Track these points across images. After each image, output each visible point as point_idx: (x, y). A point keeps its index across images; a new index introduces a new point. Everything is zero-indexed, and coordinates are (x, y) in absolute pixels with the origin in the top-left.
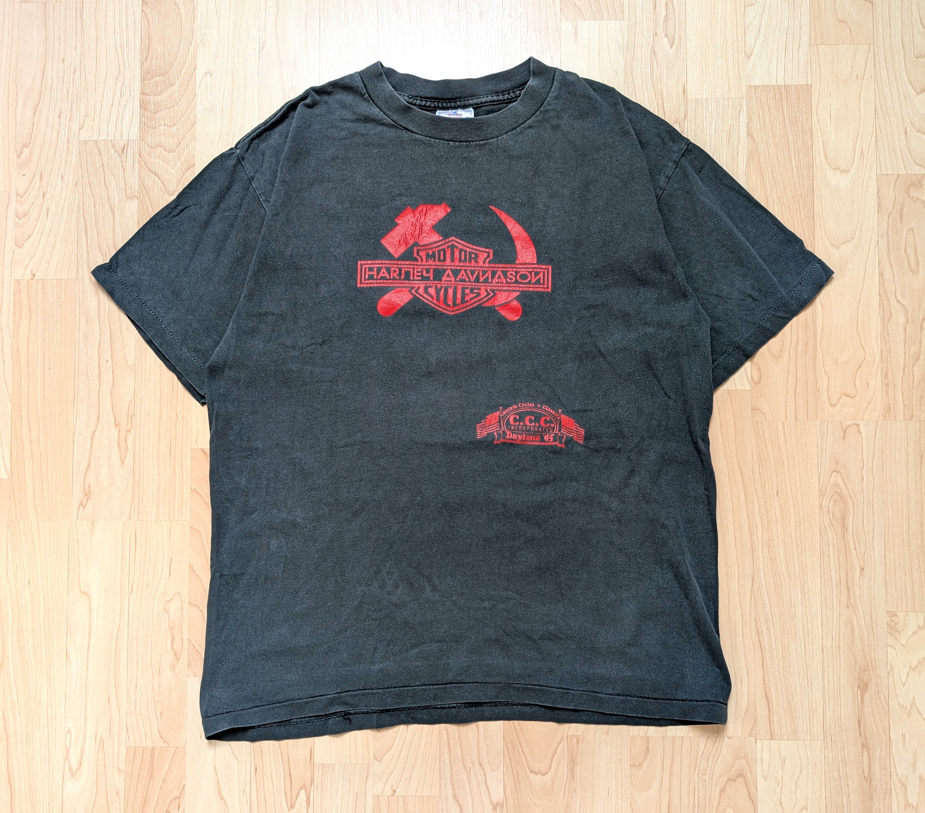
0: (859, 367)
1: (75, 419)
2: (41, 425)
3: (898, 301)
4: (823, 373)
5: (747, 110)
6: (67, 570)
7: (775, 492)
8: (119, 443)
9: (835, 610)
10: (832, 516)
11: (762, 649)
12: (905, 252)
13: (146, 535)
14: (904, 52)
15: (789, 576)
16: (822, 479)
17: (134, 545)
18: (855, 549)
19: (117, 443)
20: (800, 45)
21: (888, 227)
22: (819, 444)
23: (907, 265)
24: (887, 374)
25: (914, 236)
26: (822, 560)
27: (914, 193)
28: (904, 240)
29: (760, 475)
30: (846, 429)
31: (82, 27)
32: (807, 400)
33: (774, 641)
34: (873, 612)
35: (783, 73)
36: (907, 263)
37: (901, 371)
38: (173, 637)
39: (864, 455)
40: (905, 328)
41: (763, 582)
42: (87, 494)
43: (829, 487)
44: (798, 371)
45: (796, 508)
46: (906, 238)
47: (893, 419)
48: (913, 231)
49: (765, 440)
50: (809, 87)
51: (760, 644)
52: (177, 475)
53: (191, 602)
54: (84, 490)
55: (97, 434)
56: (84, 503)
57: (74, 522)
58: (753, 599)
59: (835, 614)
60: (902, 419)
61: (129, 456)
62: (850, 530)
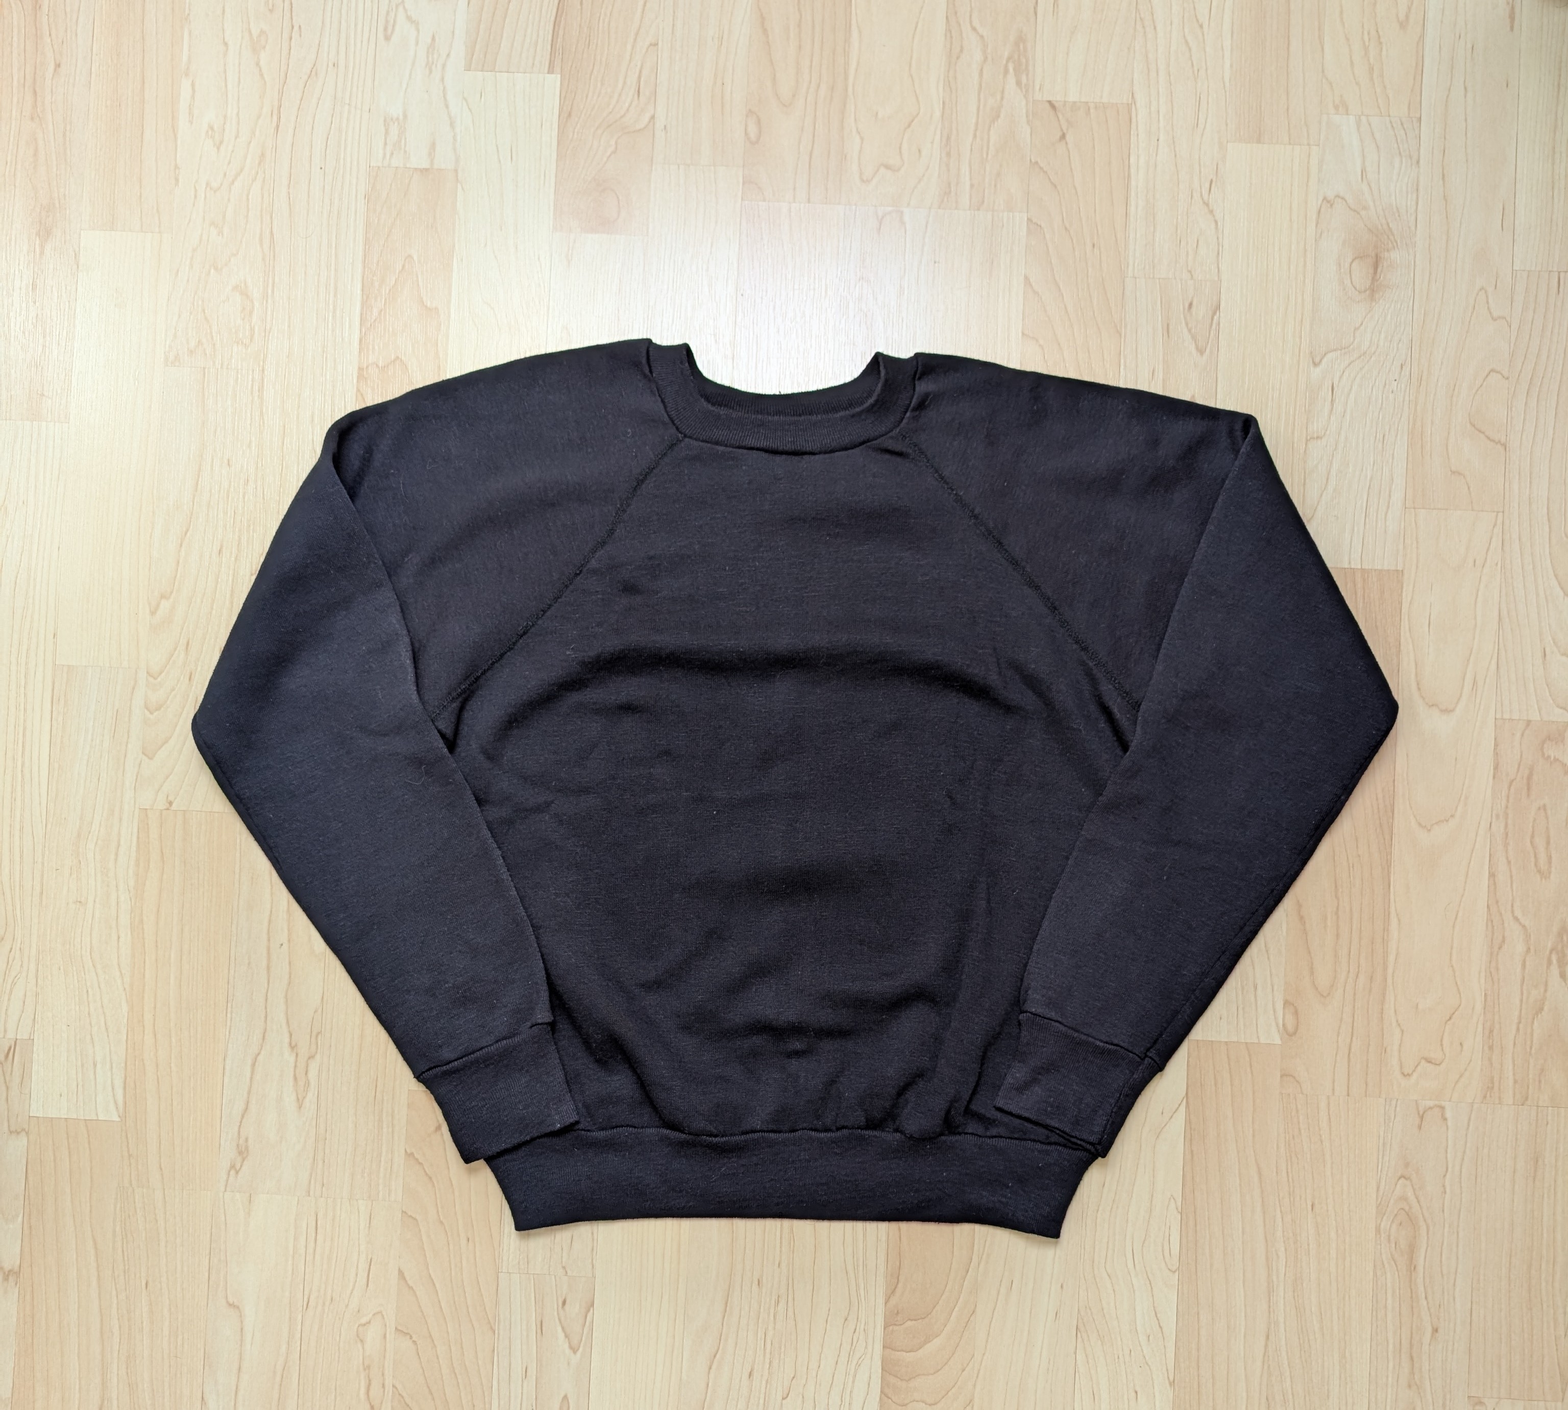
0: (1450, 1018)
1: (227, 1033)
2: (173, 1040)
3: (1516, 919)
4: (1394, 1024)
6: (207, 1268)
7: (1309, 1204)
10: (1394, 1246)
12: (1531, 843)
14: (1550, 527)
15: (1323, 1334)
16: (1382, 1187)
17: (314, 1235)
18: (1426, 1298)
20: (1388, 507)
21: (1508, 801)
22: (1382, 1133)
23: (1533, 864)
24: (1491, 1031)
25: (1547, 818)
26: (1374, 1313)
27: (1552, 751)
28: (1531, 824)
30: (1424, 1113)
31: (262, 413)
32: (1367, 1066)
35: (1360, 550)
36: (1533, 859)
37: (1514, 1027)
38: (370, 1380)
39: (1449, 1155)
40: (1524, 962)
41: (1283, 1342)
42: (243, 1152)
43: (1392, 1201)
45: (1340, 1232)
46: (1535, 820)
47: (1497, 1101)
48: (1545, 810)
50: (1399, 573)
52: (385, 1130)
54: (238, 1145)
55: (261, 1058)
56: (238, 1167)
57: (221, 1195)
60: (1511, 1102)
61: (311, 1096)
62: (1420, 1269)
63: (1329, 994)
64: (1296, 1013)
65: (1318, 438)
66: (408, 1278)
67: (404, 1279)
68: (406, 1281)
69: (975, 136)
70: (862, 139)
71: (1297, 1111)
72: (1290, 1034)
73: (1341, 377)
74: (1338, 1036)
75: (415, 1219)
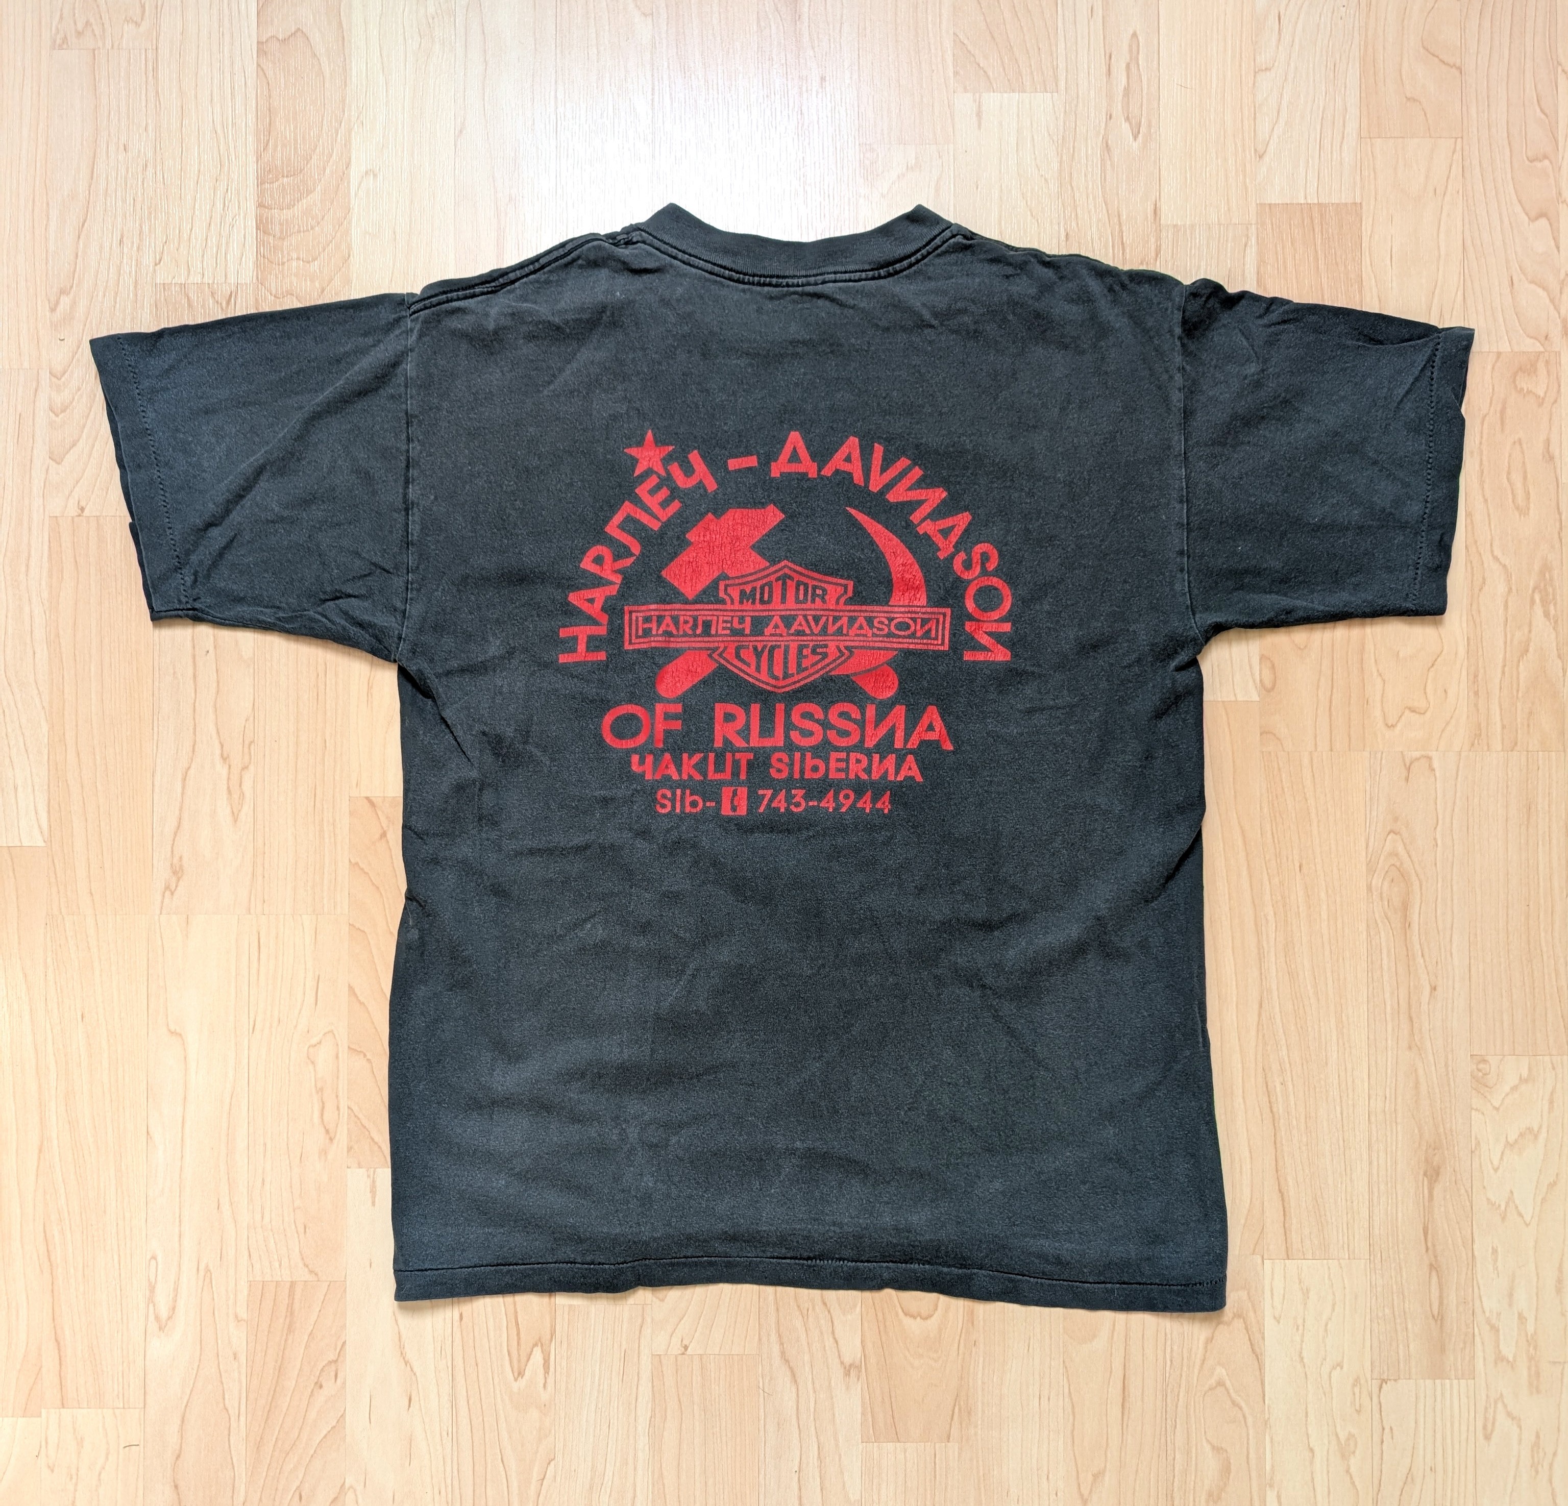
5: (1258, 243)
8: (228, 788)
9: (1390, 1053)
11: (1274, 1116)
13: (277, 938)
19: (225, 787)
29: (1273, 837)
33: (1292, 1103)
34: (1450, 1056)
44: (1335, 670)
49: (1282, 781)
51: (1271, 1108)
53: (353, 1046)
58: (1260, 1037)
59: (1390, 1059)
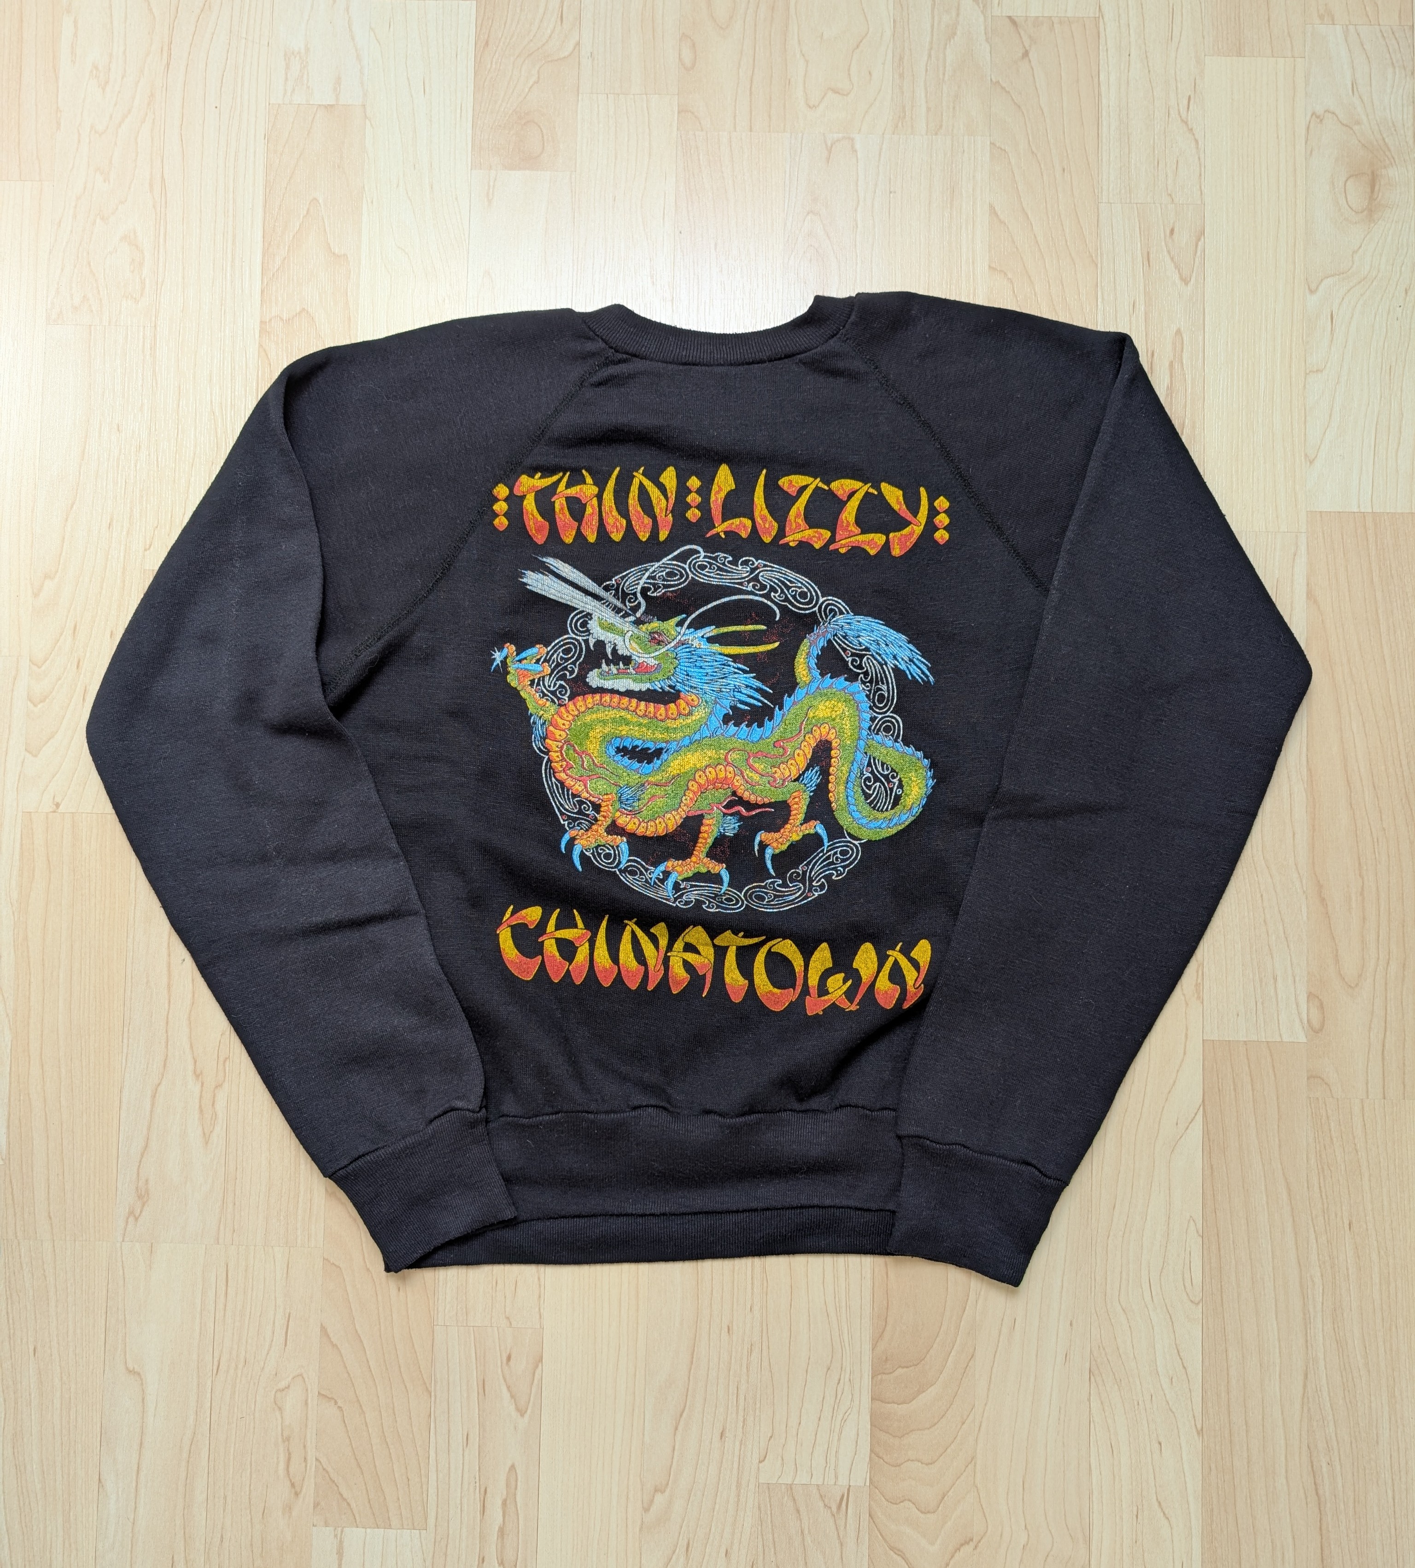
63: (1357, 985)
64: (1321, 1007)
65: (1317, 371)
66: (331, 1335)
67: (328, 1336)
68: (330, 1338)
69: (930, 56)
70: (807, 62)
71: (1328, 1117)
72: (1316, 1030)
73: (1340, 304)
74: (1369, 1031)
75: (338, 1267)
